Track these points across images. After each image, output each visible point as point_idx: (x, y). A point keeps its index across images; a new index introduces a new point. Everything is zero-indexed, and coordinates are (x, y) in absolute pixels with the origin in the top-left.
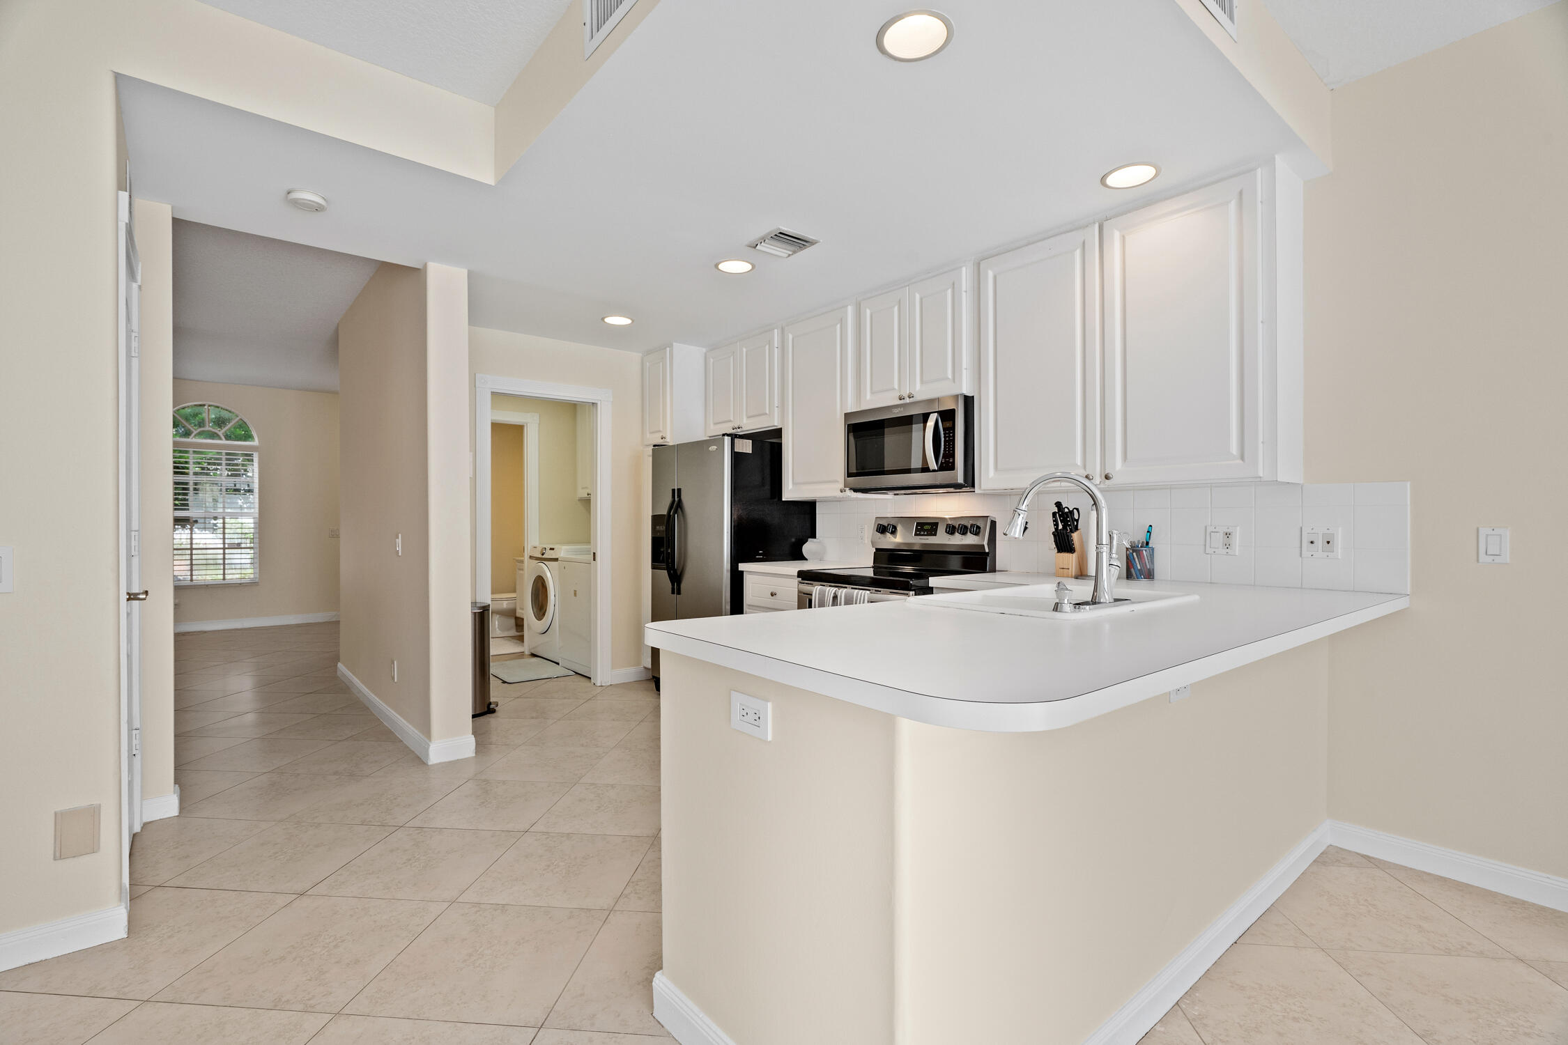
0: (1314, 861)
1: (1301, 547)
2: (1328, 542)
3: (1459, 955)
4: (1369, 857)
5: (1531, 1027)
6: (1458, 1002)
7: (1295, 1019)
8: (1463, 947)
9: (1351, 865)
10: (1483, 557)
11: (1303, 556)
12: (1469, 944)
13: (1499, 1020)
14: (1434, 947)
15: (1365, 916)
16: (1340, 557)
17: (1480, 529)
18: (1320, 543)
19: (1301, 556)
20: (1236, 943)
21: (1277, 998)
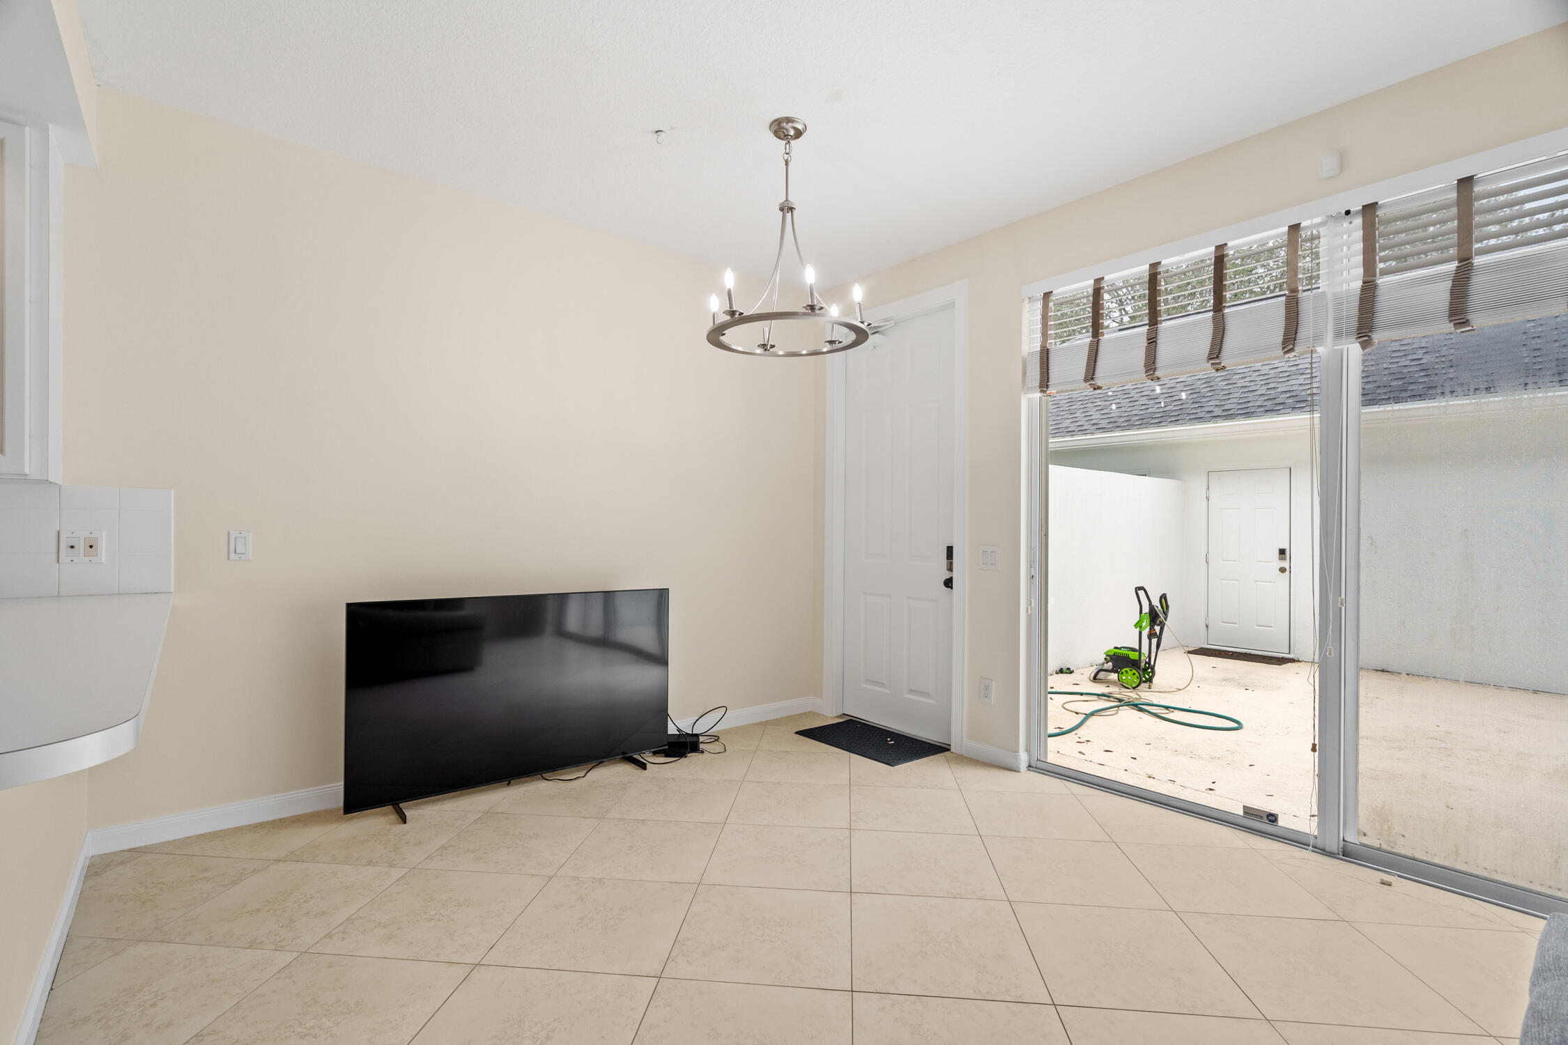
0: (85, 877)
1: (58, 552)
2: (91, 547)
3: (242, 881)
4: (134, 849)
5: (305, 896)
6: (258, 910)
7: (153, 1005)
8: (242, 874)
9: (122, 863)
10: (232, 555)
11: (60, 562)
12: (244, 869)
13: (287, 904)
14: (224, 886)
15: (160, 895)
16: (104, 561)
17: (231, 533)
18: (81, 547)
19: (58, 561)
20: (52, 989)
21: (126, 1003)
